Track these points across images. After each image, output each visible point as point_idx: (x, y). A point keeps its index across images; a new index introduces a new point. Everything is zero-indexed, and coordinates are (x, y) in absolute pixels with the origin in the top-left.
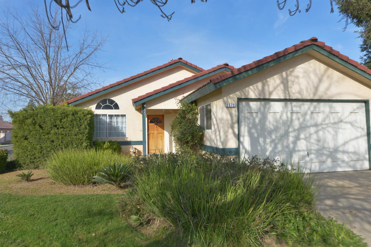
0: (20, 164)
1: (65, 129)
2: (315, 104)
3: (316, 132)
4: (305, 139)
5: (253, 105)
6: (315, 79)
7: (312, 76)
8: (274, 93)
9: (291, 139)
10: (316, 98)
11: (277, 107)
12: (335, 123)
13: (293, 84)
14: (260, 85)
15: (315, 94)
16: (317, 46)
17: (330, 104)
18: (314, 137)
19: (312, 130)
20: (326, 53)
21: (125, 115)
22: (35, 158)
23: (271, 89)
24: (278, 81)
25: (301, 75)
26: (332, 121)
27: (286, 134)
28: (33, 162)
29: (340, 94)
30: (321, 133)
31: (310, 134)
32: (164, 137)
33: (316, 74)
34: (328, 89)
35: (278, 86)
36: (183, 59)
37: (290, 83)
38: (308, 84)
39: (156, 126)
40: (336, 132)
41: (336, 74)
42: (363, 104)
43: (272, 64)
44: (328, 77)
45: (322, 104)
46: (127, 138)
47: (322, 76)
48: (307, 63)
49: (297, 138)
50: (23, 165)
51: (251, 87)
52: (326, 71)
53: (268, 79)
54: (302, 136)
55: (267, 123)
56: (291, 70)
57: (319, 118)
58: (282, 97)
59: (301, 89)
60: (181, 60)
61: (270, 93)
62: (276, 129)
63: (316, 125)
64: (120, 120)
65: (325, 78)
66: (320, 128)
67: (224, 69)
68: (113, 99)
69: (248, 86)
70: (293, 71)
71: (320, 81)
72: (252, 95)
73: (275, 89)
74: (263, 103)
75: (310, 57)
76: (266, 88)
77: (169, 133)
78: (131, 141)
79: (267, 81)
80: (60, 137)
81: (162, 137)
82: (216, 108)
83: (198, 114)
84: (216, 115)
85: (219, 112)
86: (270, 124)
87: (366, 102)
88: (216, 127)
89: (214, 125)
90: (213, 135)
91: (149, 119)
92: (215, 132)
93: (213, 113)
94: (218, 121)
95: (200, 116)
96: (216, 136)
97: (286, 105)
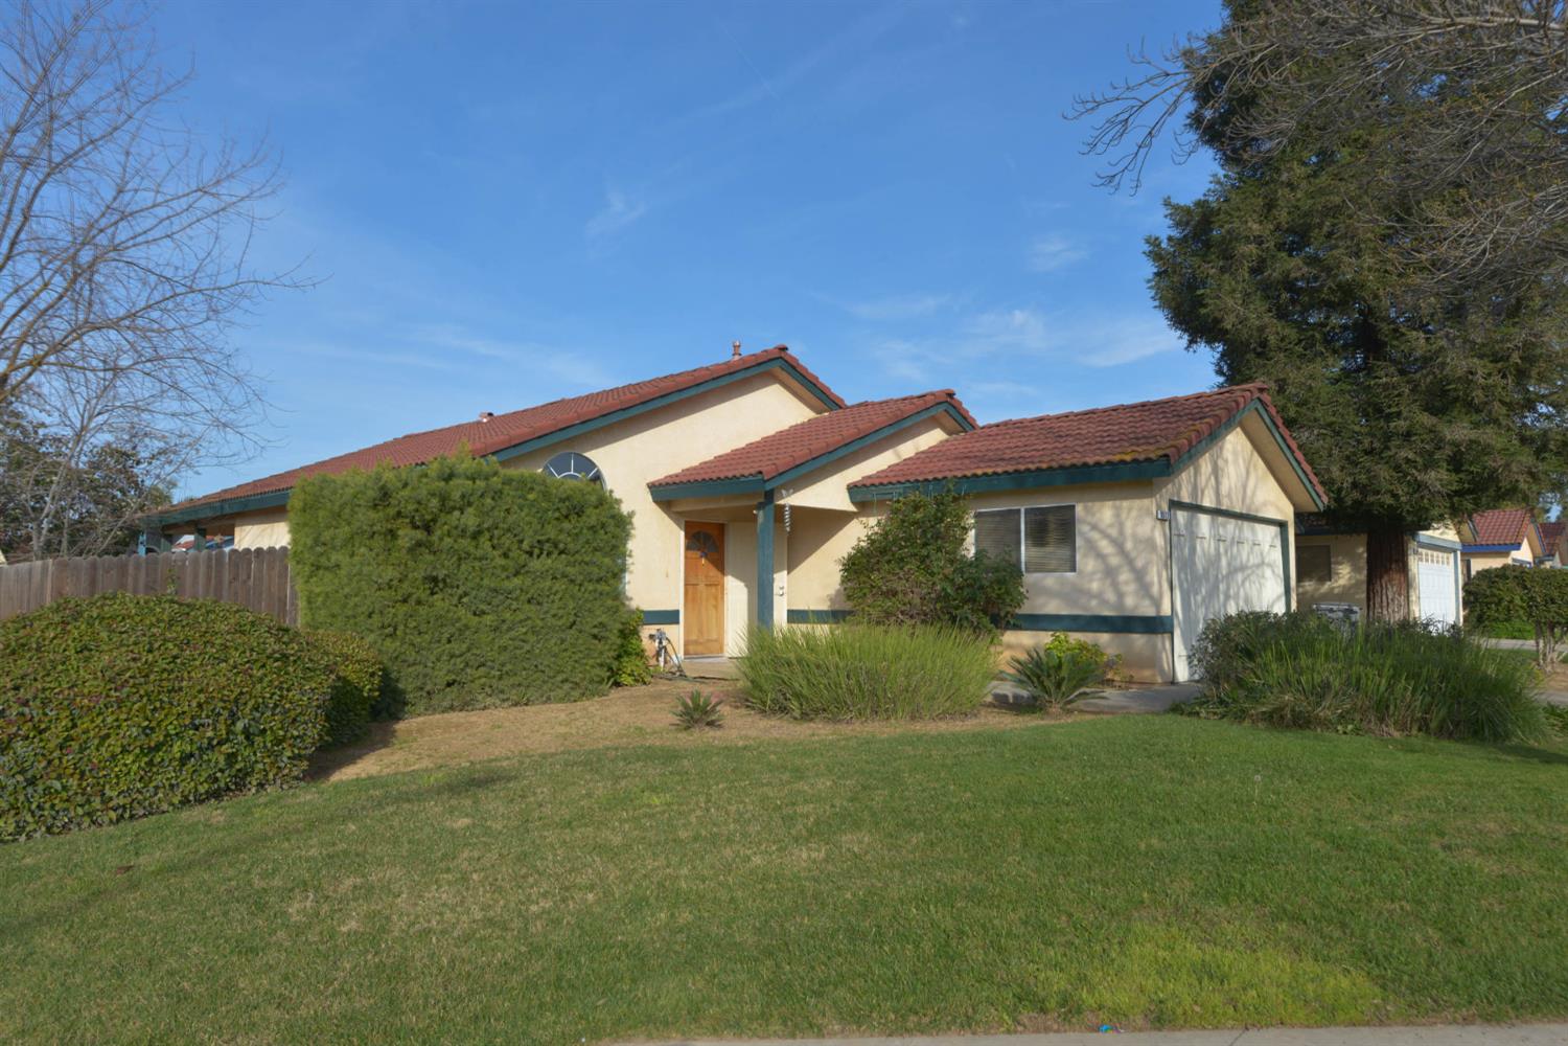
0: (403, 692)
1: (572, 559)
2: (1241, 522)
3: (1243, 583)
4: (1234, 597)
5: (1183, 516)
6: (1243, 471)
7: (1240, 464)
8: (1206, 494)
9: (1222, 598)
10: (1243, 511)
11: (1205, 524)
12: (1258, 566)
13: (1222, 476)
14: (1192, 472)
15: (1242, 502)
16: (1261, 400)
17: (1254, 524)
18: (1242, 591)
19: (1240, 578)
20: (1268, 420)
23: (1203, 484)
24: (1209, 468)
25: (1230, 459)
26: (1256, 561)
27: (1216, 587)
28: (454, 683)
29: (1263, 504)
30: (1247, 585)
31: (1239, 587)
32: (723, 598)
33: (1244, 461)
34: (1254, 493)
35: (1209, 477)
36: (790, 351)
37: (1220, 474)
38: (1237, 476)
39: (703, 561)
40: (1261, 585)
41: (1260, 465)
42: (1283, 530)
44: (1254, 467)
45: (1246, 525)
47: (1249, 466)
48: (1234, 434)
49: (1227, 596)
50: (410, 697)
51: (1184, 477)
53: (1200, 462)
54: (1231, 590)
55: (1197, 561)
56: (1220, 444)
57: (1244, 553)
58: (1213, 505)
59: (1230, 490)
60: (782, 354)
61: (1201, 495)
62: (1206, 574)
63: (1242, 569)
65: (1252, 469)
66: (1246, 574)
67: (944, 406)
68: (592, 455)
70: (1222, 448)
71: (1248, 473)
72: (1184, 496)
73: (1206, 485)
74: (1191, 514)
75: (1240, 423)
76: (1198, 481)
77: (746, 586)
78: (642, 611)
79: (1198, 466)
81: (716, 598)
82: (1118, 515)
83: (965, 530)
84: (1114, 532)
85: (1136, 525)
86: (1200, 563)
87: (1282, 525)
88: (1114, 561)
89: (1100, 556)
90: (1091, 581)
91: (686, 536)
92: (1110, 573)
93: (1094, 527)
94: (1129, 545)
95: (977, 535)
96: (1115, 585)
97: (1213, 521)
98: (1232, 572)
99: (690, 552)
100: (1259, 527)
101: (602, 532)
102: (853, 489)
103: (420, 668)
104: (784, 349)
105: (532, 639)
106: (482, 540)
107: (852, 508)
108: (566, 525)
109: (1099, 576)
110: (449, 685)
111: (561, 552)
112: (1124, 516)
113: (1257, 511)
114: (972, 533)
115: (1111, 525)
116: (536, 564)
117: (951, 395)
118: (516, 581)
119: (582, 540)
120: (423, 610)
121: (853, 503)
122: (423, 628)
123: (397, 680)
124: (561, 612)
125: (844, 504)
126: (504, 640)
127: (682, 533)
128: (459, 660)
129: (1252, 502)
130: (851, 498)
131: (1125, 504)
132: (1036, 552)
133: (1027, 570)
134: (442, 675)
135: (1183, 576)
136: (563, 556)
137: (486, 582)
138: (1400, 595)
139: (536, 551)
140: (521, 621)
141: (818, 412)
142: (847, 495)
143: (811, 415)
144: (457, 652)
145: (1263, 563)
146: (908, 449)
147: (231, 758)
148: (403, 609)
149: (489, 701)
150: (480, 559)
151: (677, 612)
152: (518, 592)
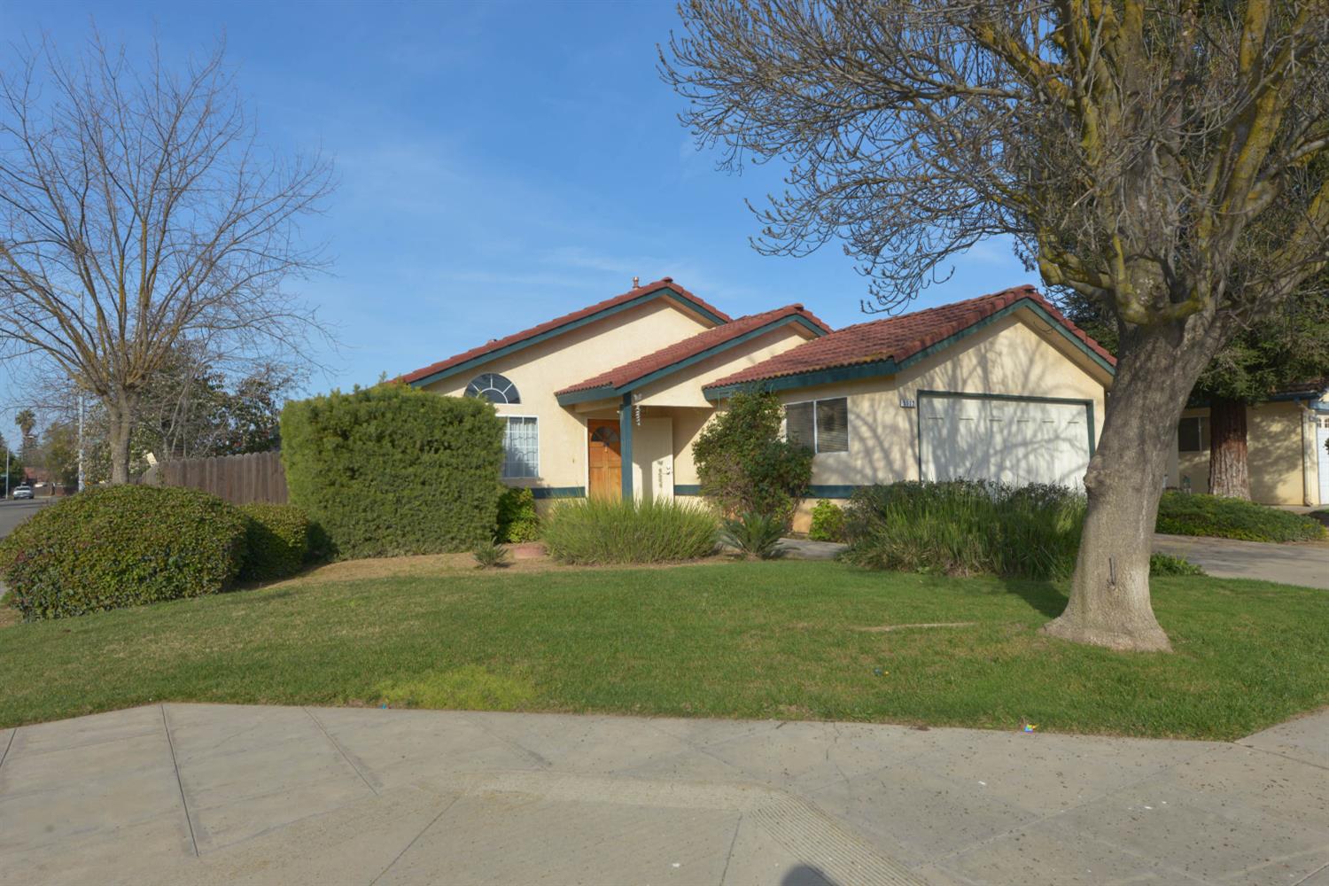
0: (335, 545)
1: (455, 453)
2: (1023, 404)
3: (1026, 456)
4: (1011, 469)
5: (939, 403)
6: (1024, 359)
7: (1021, 353)
8: (970, 382)
9: (993, 469)
10: (1026, 394)
11: (971, 408)
12: (1049, 441)
13: (994, 367)
14: (949, 365)
15: (1024, 386)
16: (1032, 300)
17: (1042, 405)
18: (1023, 464)
19: (1021, 452)
20: (1043, 315)
21: (532, 420)
22: (378, 527)
23: (965, 374)
24: (974, 361)
25: (1005, 350)
26: (1046, 437)
27: (985, 460)
28: (370, 539)
29: (1057, 387)
30: (1032, 457)
31: (1018, 461)
33: (1026, 350)
34: (1041, 378)
35: (975, 369)
36: (675, 282)
37: (990, 364)
38: (1016, 365)
39: (606, 449)
40: (1052, 457)
41: (1052, 352)
42: (1084, 407)
43: (974, 330)
44: (1042, 355)
45: (1032, 405)
46: (542, 480)
47: (1034, 353)
48: (1012, 328)
49: (1001, 468)
50: (340, 548)
51: (937, 369)
52: (1038, 345)
53: (961, 356)
54: (1008, 464)
55: (959, 438)
56: (990, 339)
57: (1029, 430)
58: (981, 391)
59: (1005, 376)
60: (668, 284)
61: (965, 382)
62: (972, 449)
63: (1025, 444)
64: (517, 432)
65: (1037, 357)
66: (1030, 448)
67: (794, 318)
68: (506, 374)
69: (933, 367)
70: (992, 344)
71: (1031, 361)
72: (940, 386)
73: (970, 374)
74: (951, 400)
75: (1017, 318)
76: (958, 371)
78: (553, 489)
79: (959, 360)
80: (444, 472)
81: (619, 477)
82: (872, 406)
83: (779, 420)
84: (870, 420)
85: (884, 414)
86: (963, 441)
87: (1088, 404)
88: (871, 443)
89: (862, 440)
90: (856, 460)
91: (589, 431)
92: (868, 453)
93: (858, 416)
94: (880, 430)
95: (788, 424)
96: (871, 462)
97: (984, 404)
98: (1008, 447)
99: (594, 444)
100: (1049, 406)
101: (479, 433)
102: (706, 390)
103: (345, 529)
104: (669, 280)
105: (424, 508)
106: (384, 442)
107: (708, 405)
108: (450, 429)
109: (861, 455)
110: (366, 540)
111: (445, 449)
112: (876, 407)
113: (1046, 393)
114: (784, 422)
115: (868, 414)
116: (426, 457)
117: (800, 308)
118: (411, 470)
119: (462, 439)
120: (345, 490)
121: (708, 401)
122: (346, 502)
123: (331, 538)
124: (447, 490)
125: (700, 401)
126: (405, 510)
127: (586, 429)
128: (371, 524)
129: (1038, 385)
130: (706, 397)
131: (877, 396)
132: (825, 436)
133: (819, 451)
134: (360, 534)
135: (939, 452)
136: (448, 451)
137: (388, 471)
138: (1238, 461)
139: (427, 448)
140: (416, 497)
141: (709, 327)
142: (702, 394)
143: (702, 329)
144: (370, 518)
145: (1057, 437)
146: (763, 355)
147: (169, 580)
148: (332, 489)
149: (397, 551)
150: (384, 455)
151: (583, 488)
152: (413, 477)
